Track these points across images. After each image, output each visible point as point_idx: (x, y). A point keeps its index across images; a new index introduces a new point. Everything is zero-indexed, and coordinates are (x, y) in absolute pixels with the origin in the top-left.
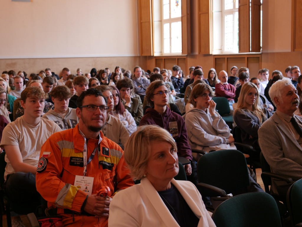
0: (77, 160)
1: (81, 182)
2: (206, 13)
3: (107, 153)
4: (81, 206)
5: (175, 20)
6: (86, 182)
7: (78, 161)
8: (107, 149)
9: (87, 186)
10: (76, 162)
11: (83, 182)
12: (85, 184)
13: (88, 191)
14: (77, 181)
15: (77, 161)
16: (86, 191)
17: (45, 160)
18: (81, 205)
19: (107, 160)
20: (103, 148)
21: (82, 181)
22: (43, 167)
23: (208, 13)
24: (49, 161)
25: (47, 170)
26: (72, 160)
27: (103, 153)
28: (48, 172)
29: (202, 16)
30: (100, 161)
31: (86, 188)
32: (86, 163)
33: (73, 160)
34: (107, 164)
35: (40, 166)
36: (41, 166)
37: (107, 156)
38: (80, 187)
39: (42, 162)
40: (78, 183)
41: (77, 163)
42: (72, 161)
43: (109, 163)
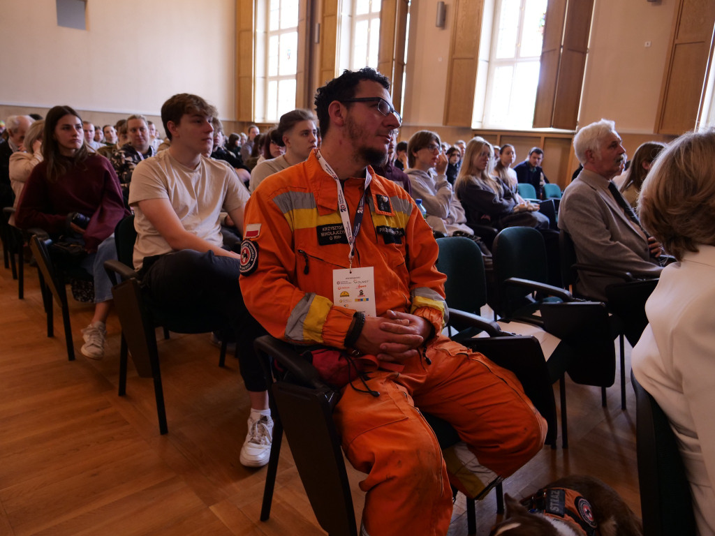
0: (332, 231)
1: (347, 283)
2: (332, 15)
3: (387, 207)
4: (344, 338)
5: (290, 30)
6: (358, 280)
7: (335, 231)
8: (386, 199)
9: (361, 289)
10: (333, 236)
11: (352, 281)
12: (357, 284)
13: (367, 299)
14: (338, 283)
15: (334, 233)
16: (362, 300)
17: (252, 244)
18: (343, 336)
19: (389, 222)
20: (378, 197)
21: (349, 281)
22: (251, 262)
23: (334, 14)
24: (261, 246)
25: (260, 267)
26: (322, 232)
27: (380, 209)
28: (265, 271)
29: (326, 19)
30: (378, 227)
31: (361, 294)
32: (351, 236)
33: (325, 232)
34: (393, 232)
35: (244, 261)
36: (246, 261)
37: (388, 214)
38: (346, 294)
39: (247, 251)
40: (341, 285)
41: (335, 237)
42: (323, 235)
43: (394, 229)
